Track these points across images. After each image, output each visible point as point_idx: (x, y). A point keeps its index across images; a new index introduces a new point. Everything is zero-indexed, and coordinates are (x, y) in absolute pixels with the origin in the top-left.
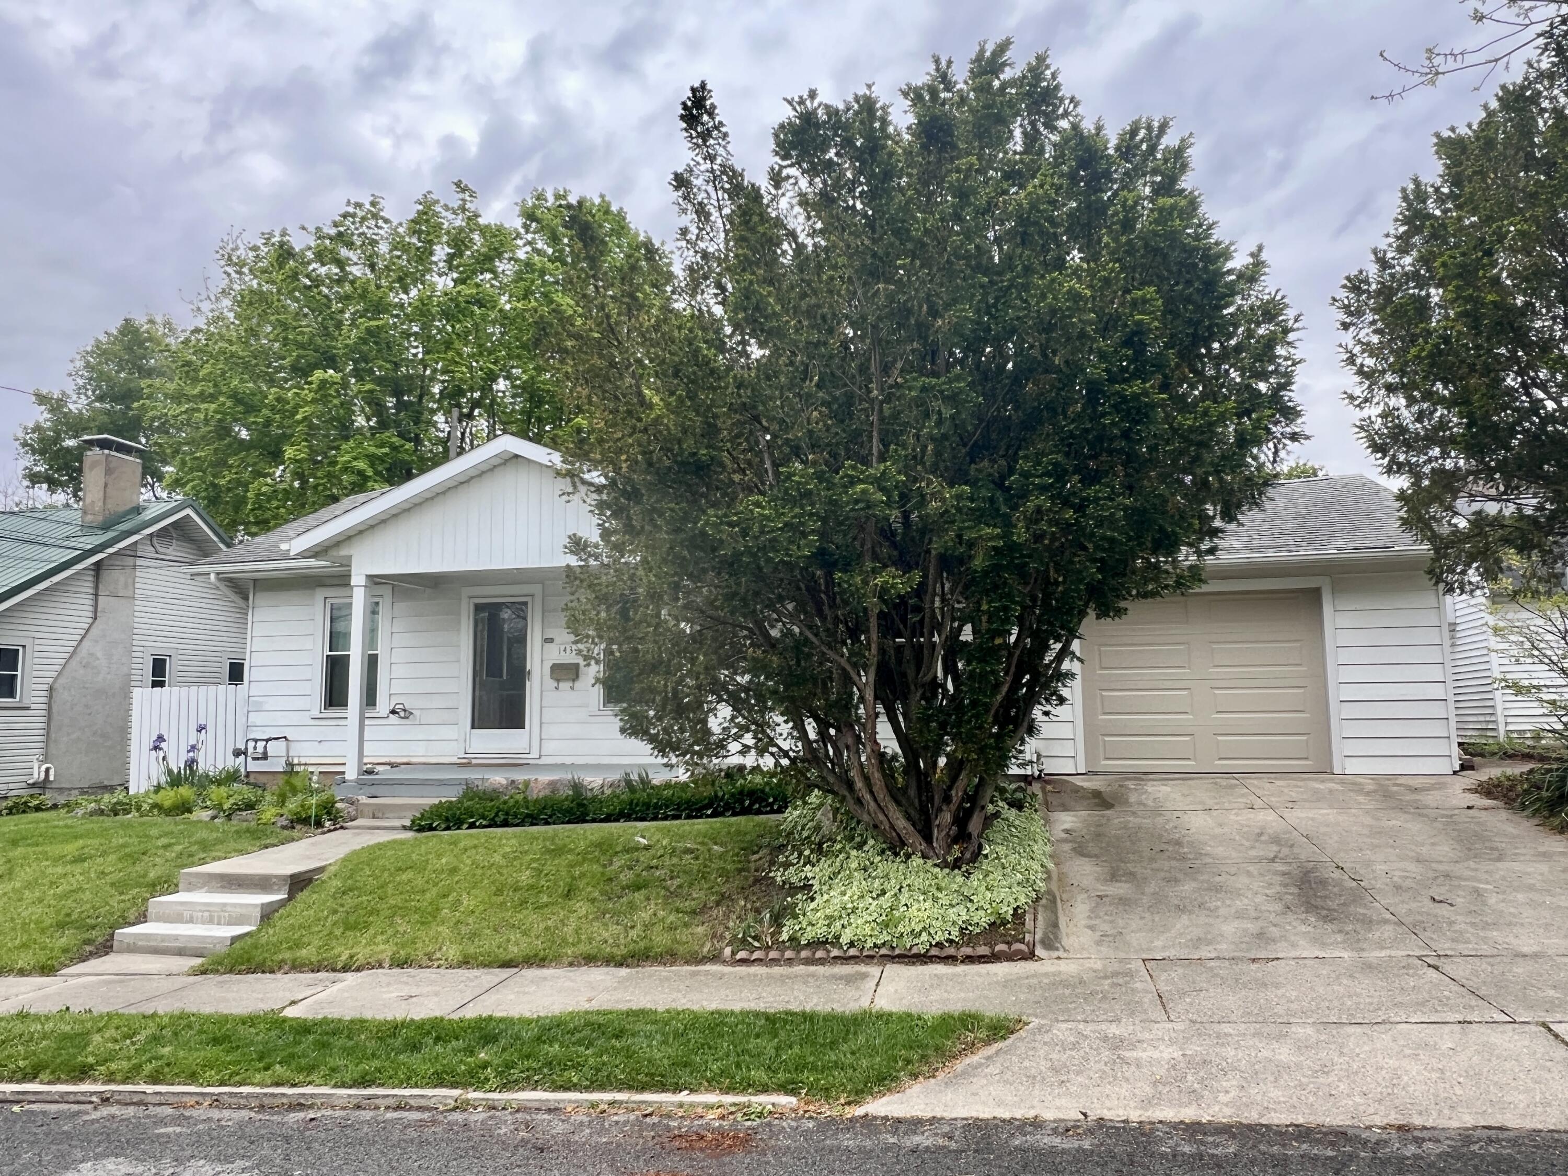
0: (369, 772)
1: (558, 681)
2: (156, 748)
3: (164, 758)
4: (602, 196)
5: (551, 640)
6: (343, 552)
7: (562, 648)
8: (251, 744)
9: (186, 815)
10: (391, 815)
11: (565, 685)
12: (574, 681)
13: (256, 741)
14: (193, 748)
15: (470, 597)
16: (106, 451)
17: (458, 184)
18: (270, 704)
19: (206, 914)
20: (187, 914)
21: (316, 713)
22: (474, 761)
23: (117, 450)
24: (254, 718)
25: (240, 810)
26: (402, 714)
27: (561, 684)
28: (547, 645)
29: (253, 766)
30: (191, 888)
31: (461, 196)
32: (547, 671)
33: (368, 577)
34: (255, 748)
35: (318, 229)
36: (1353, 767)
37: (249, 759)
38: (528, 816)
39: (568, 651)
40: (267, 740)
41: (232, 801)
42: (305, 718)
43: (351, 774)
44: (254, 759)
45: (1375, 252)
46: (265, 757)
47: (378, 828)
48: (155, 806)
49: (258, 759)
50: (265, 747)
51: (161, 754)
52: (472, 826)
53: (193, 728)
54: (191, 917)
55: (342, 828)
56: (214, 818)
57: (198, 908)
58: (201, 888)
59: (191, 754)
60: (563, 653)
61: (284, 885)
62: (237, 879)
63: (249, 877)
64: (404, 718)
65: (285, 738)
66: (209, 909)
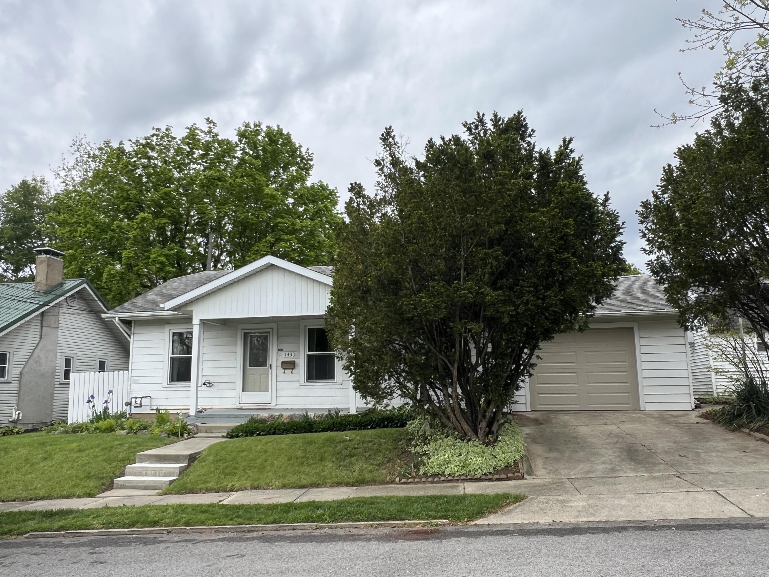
0: (200, 412)
1: (285, 369)
2: (89, 401)
3: (93, 406)
4: (278, 126)
5: (282, 350)
6: (189, 309)
7: (287, 354)
8: (133, 400)
9: (113, 433)
10: (215, 431)
11: (288, 371)
12: (292, 369)
13: (136, 398)
14: (106, 402)
15: (242, 329)
16: (48, 256)
17: (207, 120)
18: (142, 380)
19: (153, 472)
20: (144, 472)
21: (165, 385)
22: (244, 408)
23: (53, 255)
24: (134, 387)
25: (141, 429)
26: (208, 385)
27: (286, 371)
28: (279, 352)
29: (134, 411)
30: (142, 461)
31: (209, 125)
32: (280, 364)
33: (201, 320)
34: (136, 402)
35: (137, 141)
36: (649, 408)
37: (133, 407)
38: (285, 430)
39: (290, 355)
40: (141, 398)
41: (137, 425)
42: (159, 387)
43: (192, 413)
44: (135, 407)
45: (653, 192)
46: (141, 406)
47: (210, 437)
48: (96, 429)
49: (137, 407)
50: (141, 401)
51: (91, 404)
52: (258, 435)
53: (106, 392)
54: (146, 473)
55: (193, 437)
56: (128, 433)
57: (149, 469)
58: (147, 461)
59: (105, 404)
60: (287, 356)
61: (186, 459)
62: (163, 457)
63: (169, 456)
64: (209, 387)
65: (150, 397)
66: (155, 470)
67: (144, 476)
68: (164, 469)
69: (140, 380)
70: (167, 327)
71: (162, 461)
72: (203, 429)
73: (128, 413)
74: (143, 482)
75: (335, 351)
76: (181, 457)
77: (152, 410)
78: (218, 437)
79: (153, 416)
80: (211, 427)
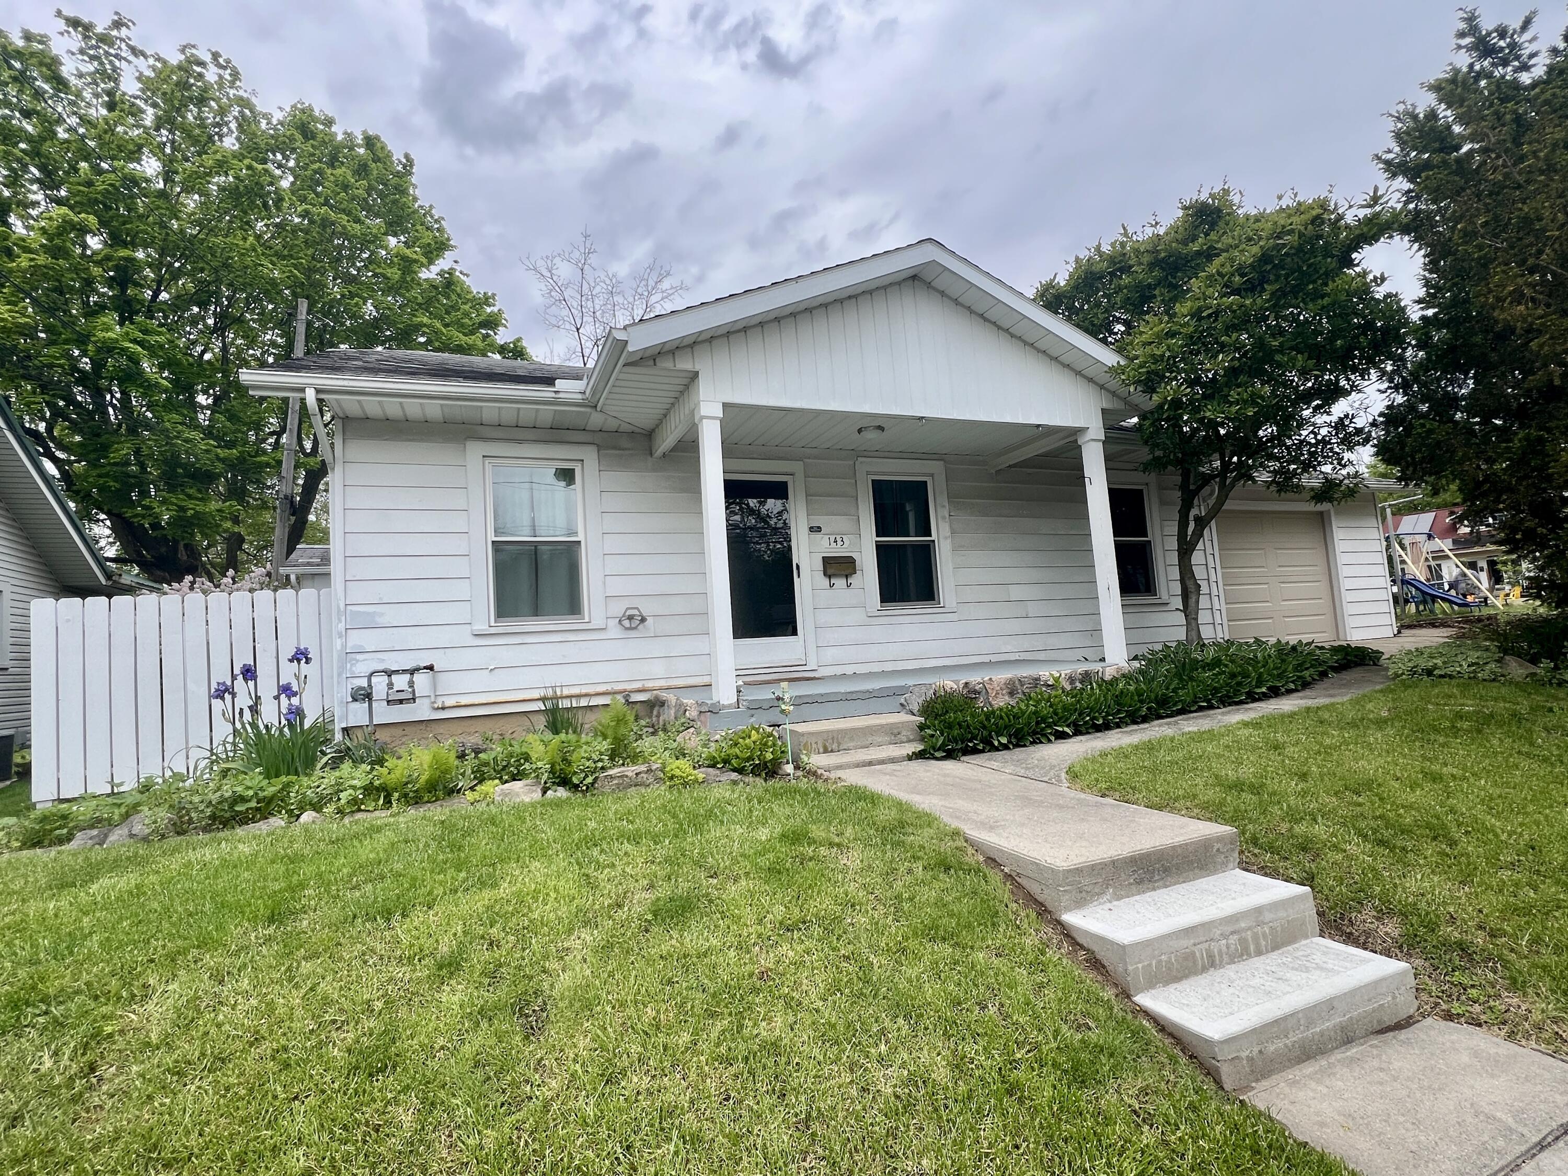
1: (830, 577)
5: (819, 529)
7: (832, 540)
8: (379, 683)
10: (851, 744)
11: (840, 582)
12: (848, 577)
13: (389, 673)
21: (481, 627)
26: (630, 623)
27: (835, 582)
28: (814, 534)
29: (384, 714)
30: (1083, 898)
32: (818, 565)
33: (725, 405)
34: (390, 685)
37: (379, 705)
39: (840, 543)
40: (412, 672)
42: (464, 636)
44: (389, 703)
46: (413, 698)
47: (868, 764)
48: (375, 789)
49: (401, 702)
50: (411, 684)
57: (1217, 933)
58: (1101, 893)
60: (834, 545)
61: (1233, 850)
62: (1159, 861)
63: (1179, 851)
64: (631, 629)
65: (431, 668)
66: (1236, 927)
67: (1204, 969)
68: (1268, 916)
69: (382, 614)
70: (475, 450)
71: (1157, 877)
72: (814, 740)
73: (338, 726)
74: (1329, 1005)
75: (934, 536)
76: (1217, 846)
77: (438, 708)
78: (893, 760)
79: (441, 729)
80: (840, 731)
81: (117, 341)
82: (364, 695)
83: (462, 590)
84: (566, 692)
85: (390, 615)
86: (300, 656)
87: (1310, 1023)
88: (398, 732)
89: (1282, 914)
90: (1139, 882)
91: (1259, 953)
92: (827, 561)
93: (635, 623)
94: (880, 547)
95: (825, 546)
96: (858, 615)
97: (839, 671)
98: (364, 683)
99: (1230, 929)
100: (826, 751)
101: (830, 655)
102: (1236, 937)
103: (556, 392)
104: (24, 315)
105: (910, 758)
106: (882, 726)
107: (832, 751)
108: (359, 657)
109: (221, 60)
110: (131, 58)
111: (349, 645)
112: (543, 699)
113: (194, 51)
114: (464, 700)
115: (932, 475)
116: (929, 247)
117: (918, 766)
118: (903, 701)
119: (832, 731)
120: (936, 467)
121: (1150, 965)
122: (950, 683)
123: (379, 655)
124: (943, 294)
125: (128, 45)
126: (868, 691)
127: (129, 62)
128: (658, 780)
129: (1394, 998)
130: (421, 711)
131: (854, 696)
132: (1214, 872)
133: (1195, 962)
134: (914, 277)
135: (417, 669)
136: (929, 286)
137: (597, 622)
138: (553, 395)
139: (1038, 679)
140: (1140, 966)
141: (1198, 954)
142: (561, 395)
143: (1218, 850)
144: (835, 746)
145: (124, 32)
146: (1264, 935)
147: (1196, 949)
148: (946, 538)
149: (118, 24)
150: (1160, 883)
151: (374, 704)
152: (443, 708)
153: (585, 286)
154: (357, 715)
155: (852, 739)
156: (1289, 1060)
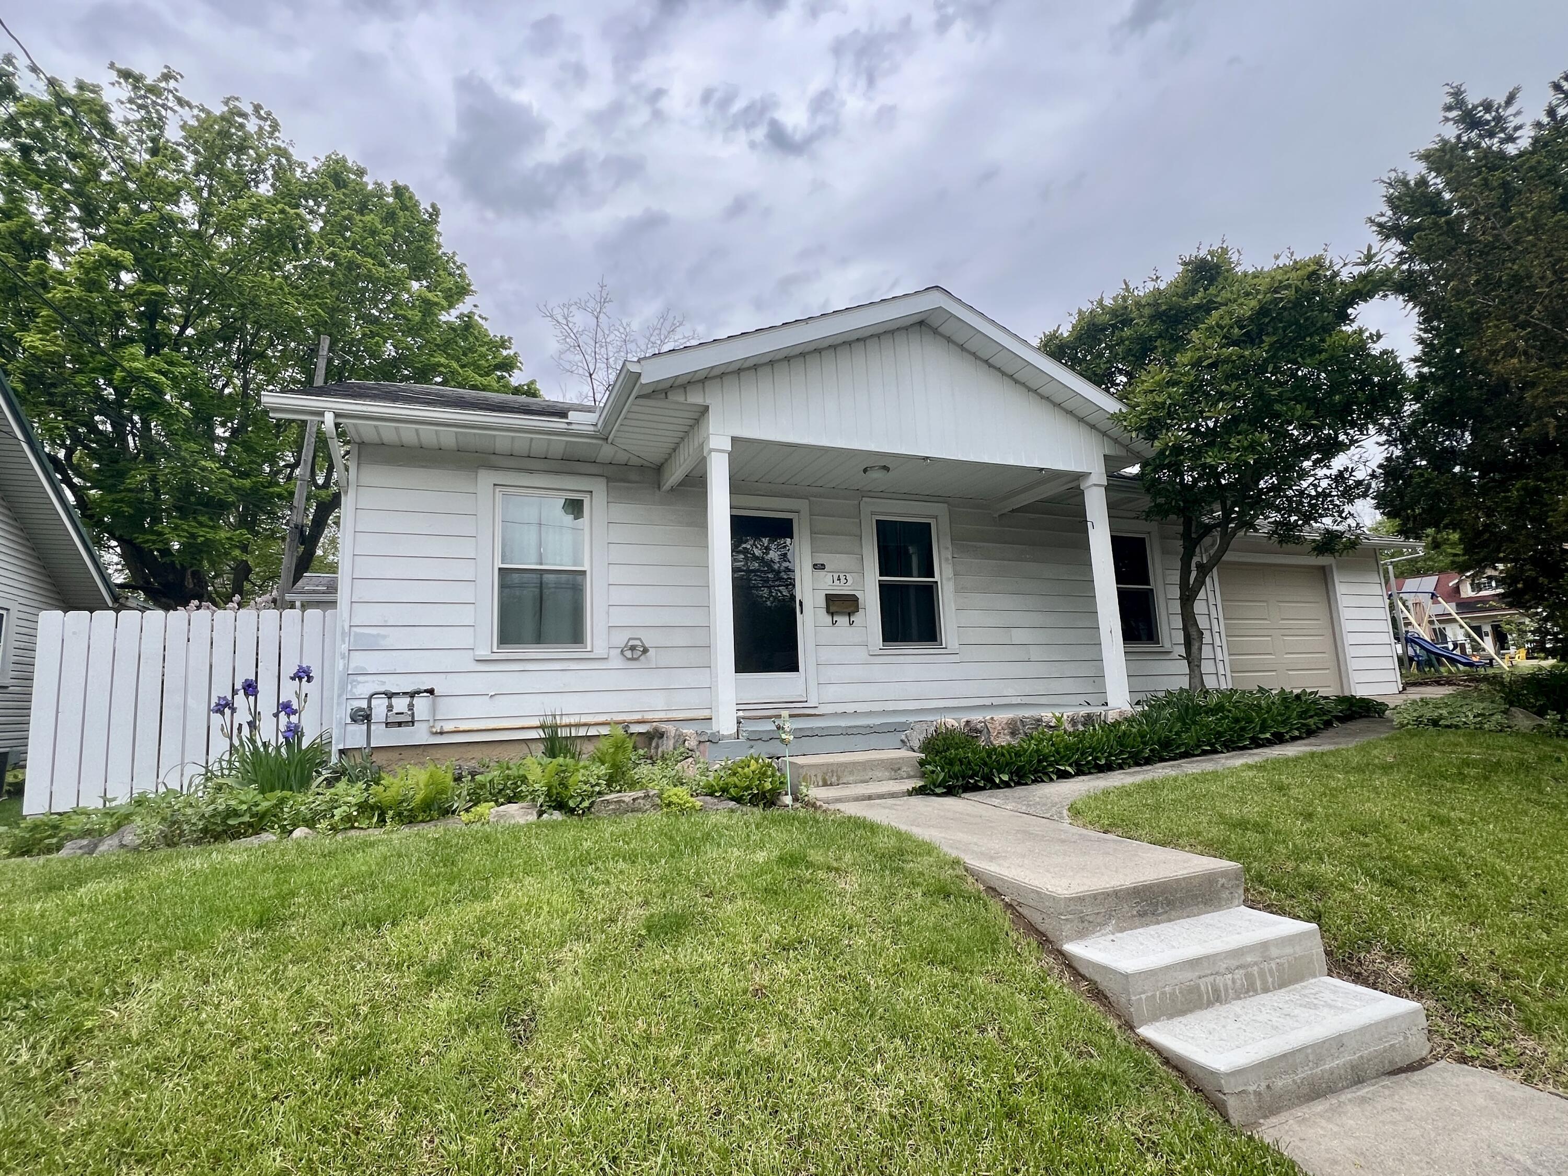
1: (832, 614)
5: (823, 567)
6: (695, 398)
8: (380, 702)
10: (851, 778)
11: (842, 620)
12: (851, 615)
13: (390, 695)
21: (484, 652)
26: (631, 654)
27: (838, 619)
28: (818, 572)
29: (382, 737)
30: (1088, 927)
32: (821, 602)
33: (734, 440)
34: (390, 708)
37: (378, 727)
39: (843, 580)
42: (465, 661)
44: (388, 725)
46: (411, 721)
47: (867, 798)
49: (400, 724)
50: (411, 707)
54: (1216, 990)
57: (1222, 966)
58: (1102, 925)
60: (837, 582)
61: (1238, 886)
62: (1163, 893)
63: (1183, 884)
64: (632, 659)
65: (431, 692)
66: (1241, 961)
67: (1210, 1004)
68: (1274, 952)
69: (384, 637)
70: (486, 479)
71: (1160, 910)
72: (813, 773)
73: (334, 750)
74: (1338, 1042)
75: (937, 578)
76: (1222, 881)
77: (436, 733)
78: (893, 795)
79: (438, 754)
80: (840, 765)
81: (142, 371)
82: (363, 717)
83: (466, 615)
84: (566, 720)
85: (394, 638)
86: (303, 674)
87: (1319, 1060)
88: (394, 755)
89: (1289, 950)
90: (1142, 914)
91: (1266, 990)
92: (830, 599)
93: (637, 654)
94: (883, 586)
95: (828, 584)
96: (862, 654)
97: (840, 708)
98: (364, 704)
99: (1234, 963)
100: (825, 784)
101: (831, 693)
102: (1242, 972)
103: (568, 423)
104: (55, 345)
105: (910, 793)
106: (882, 761)
107: (831, 785)
108: (360, 678)
109: (262, 112)
110: (177, 108)
111: (352, 665)
112: (543, 727)
113: (237, 103)
114: (463, 726)
115: (936, 517)
116: (936, 294)
117: (918, 802)
118: (903, 737)
119: (832, 764)
120: (940, 509)
121: (1154, 996)
122: (951, 721)
123: (382, 678)
124: (949, 340)
125: (175, 96)
126: (869, 726)
127: (175, 112)
128: (655, 806)
129: (1406, 1038)
130: (419, 735)
131: (855, 731)
132: (1219, 908)
133: (1200, 996)
134: (921, 323)
135: (419, 692)
136: (935, 331)
137: (600, 651)
138: (566, 426)
139: (1039, 720)
140: (1143, 996)
141: (1202, 987)
142: (573, 427)
143: (1223, 885)
144: (834, 779)
145: (172, 84)
146: (1271, 970)
147: (1202, 982)
148: (949, 579)
149: (166, 77)
150: (1165, 917)
151: (373, 727)
152: (441, 733)
153: (600, 334)
154: (355, 737)
155: (851, 773)
156: (1298, 1098)
